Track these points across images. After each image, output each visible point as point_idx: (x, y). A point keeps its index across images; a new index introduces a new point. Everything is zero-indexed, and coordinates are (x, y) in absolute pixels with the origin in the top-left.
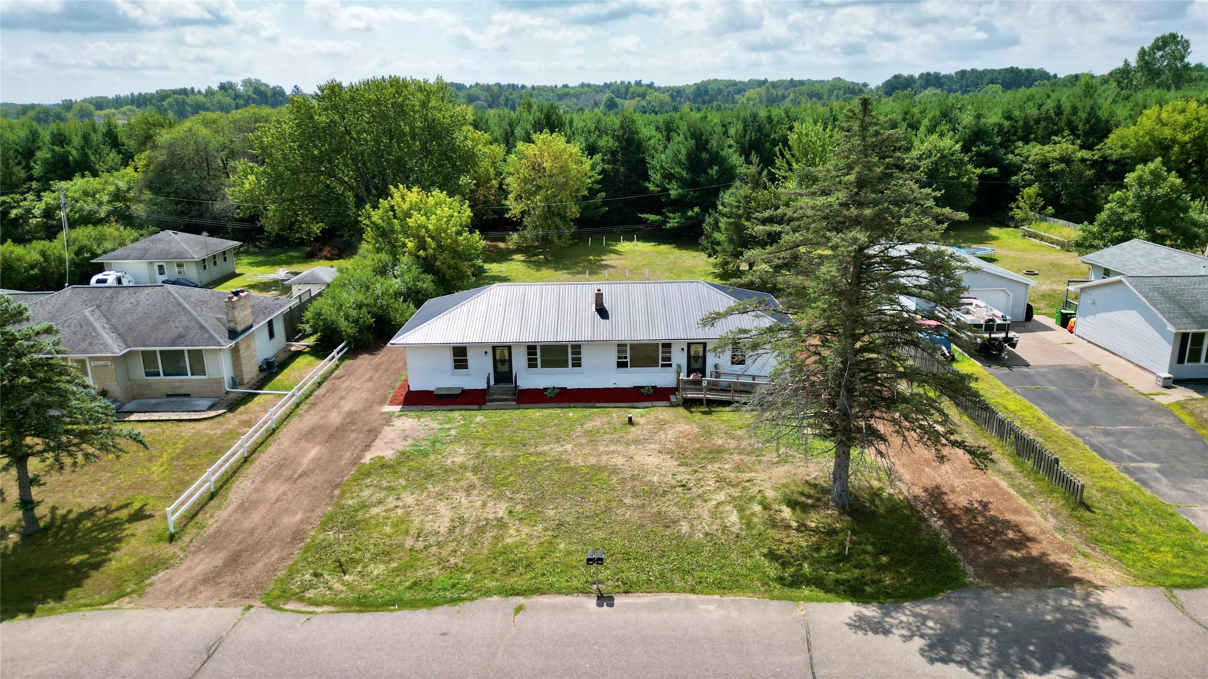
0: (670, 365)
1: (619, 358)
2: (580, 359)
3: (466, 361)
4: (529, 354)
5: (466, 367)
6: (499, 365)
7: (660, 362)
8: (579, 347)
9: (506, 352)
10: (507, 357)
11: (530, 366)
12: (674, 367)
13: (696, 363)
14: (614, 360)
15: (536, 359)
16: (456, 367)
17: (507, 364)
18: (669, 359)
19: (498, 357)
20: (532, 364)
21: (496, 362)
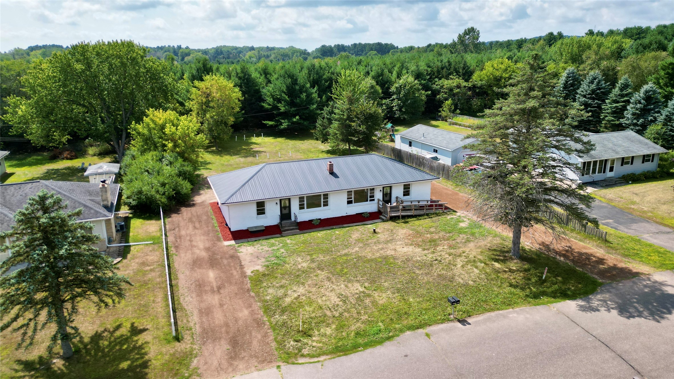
0: (374, 200)
1: (348, 199)
2: (327, 201)
3: (264, 209)
4: (300, 202)
5: (264, 213)
6: (283, 209)
7: (369, 199)
8: (327, 195)
9: (287, 202)
10: (288, 205)
11: (300, 208)
12: (376, 201)
13: (387, 197)
14: (346, 200)
15: (304, 204)
16: (258, 214)
17: (287, 209)
18: (373, 196)
19: (282, 206)
20: (301, 207)
21: (281, 208)
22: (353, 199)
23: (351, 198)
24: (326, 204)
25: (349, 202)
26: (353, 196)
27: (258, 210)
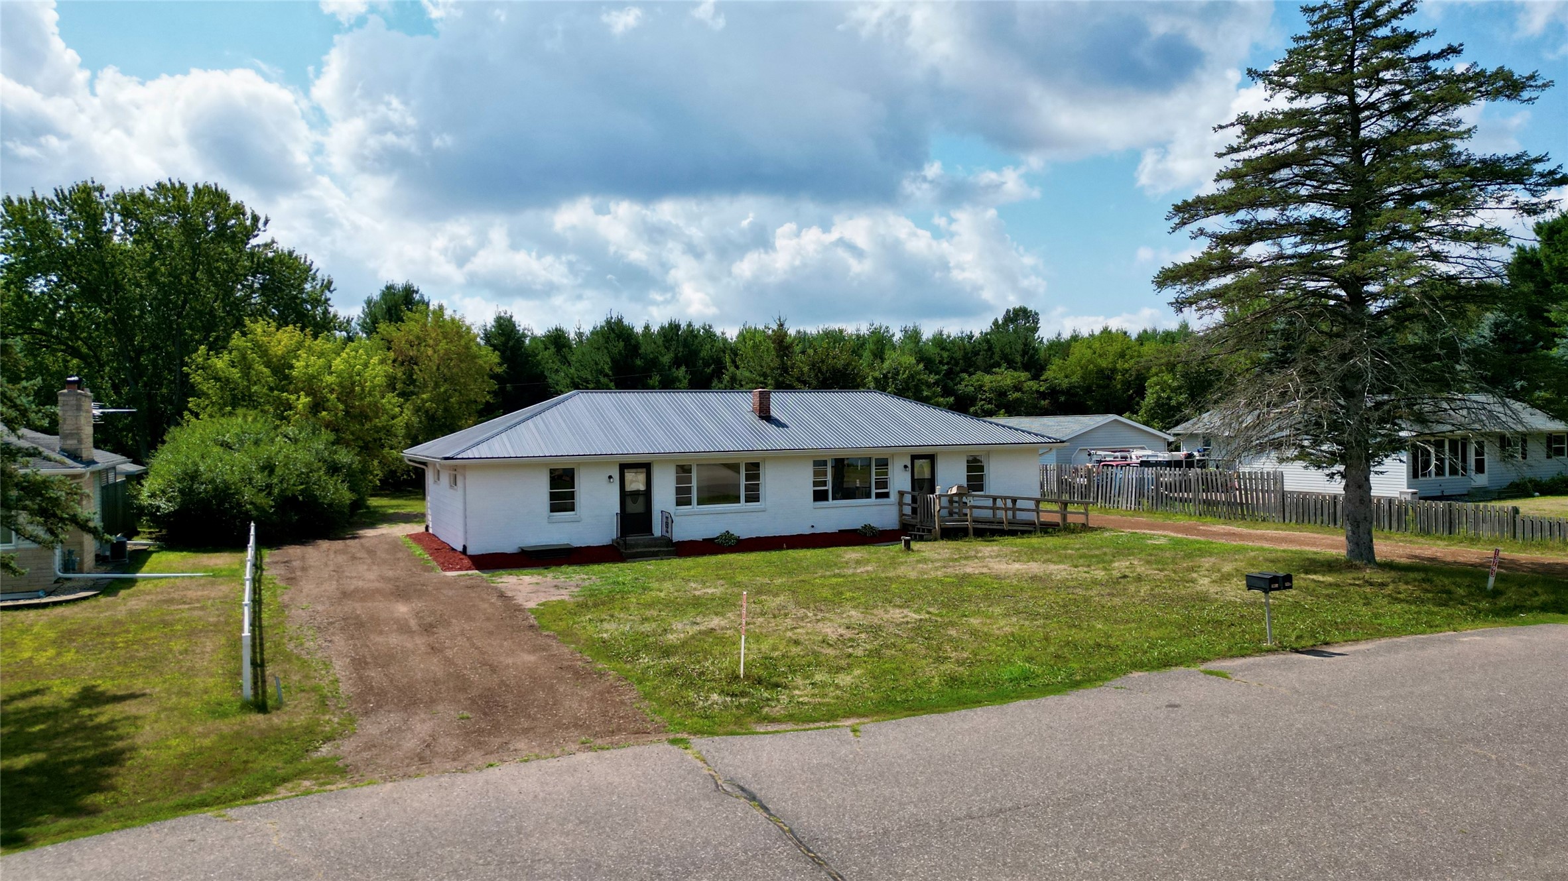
0: (886, 495)
1: (815, 484)
2: (757, 487)
3: (572, 496)
4: (679, 479)
5: (571, 508)
6: (629, 501)
7: (874, 491)
8: (756, 466)
9: (642, 475)
10: (643, 485)
11: (680, 503)
12: (894, 497)
13: (924, 485)
14: (809, 490)
15: (689, 490)
16: (554, 509)
17: (641, 500)
18: (886, 485)
19: (628, 486)
20: (683, 498)
21: (624, 495)
22: (829, 487)
23: (824, 483)
24: (753, 496)
25: (820, 496)
26: (829, 478)
27: (553, 496)
